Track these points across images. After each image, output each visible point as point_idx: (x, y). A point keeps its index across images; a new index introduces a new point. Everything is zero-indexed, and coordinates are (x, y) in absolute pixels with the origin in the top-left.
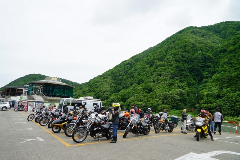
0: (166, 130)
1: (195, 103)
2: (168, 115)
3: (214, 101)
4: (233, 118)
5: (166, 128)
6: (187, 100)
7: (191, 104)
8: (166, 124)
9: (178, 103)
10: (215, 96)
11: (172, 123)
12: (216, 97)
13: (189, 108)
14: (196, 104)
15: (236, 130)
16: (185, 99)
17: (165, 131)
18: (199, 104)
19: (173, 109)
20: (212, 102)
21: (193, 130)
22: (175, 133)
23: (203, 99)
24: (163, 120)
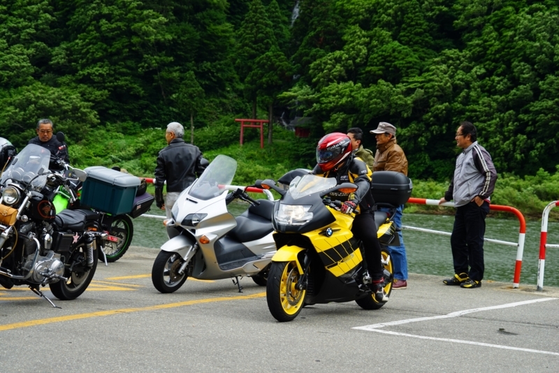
0: (34, 285)
1: (282, 76)
2: (54, 166)
3: (413, 58)
4: (521, 182)
5: (38, 266)
6: (223, 49)
7: (252, 82)
8: (32, 236)
9: (155, 71)
10: (425, 25)
11: (89, 223)
12: (430, 30)
13: (238, 111)
14: (288, 84)
15: (520, 257)
16: (213, 37)
17: (26, 288)
18: (308, 81)
19: (114, 119)
20: (397, 69)
21: (242, 273)
22: (102, 302)
23: (340, 45)
24: (16, 206)
